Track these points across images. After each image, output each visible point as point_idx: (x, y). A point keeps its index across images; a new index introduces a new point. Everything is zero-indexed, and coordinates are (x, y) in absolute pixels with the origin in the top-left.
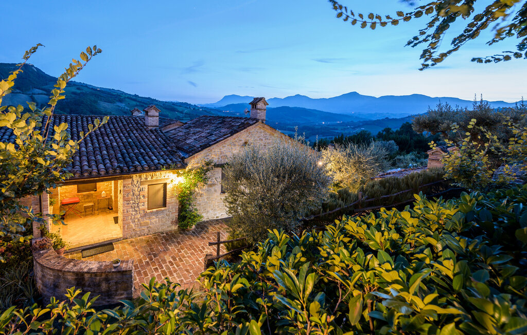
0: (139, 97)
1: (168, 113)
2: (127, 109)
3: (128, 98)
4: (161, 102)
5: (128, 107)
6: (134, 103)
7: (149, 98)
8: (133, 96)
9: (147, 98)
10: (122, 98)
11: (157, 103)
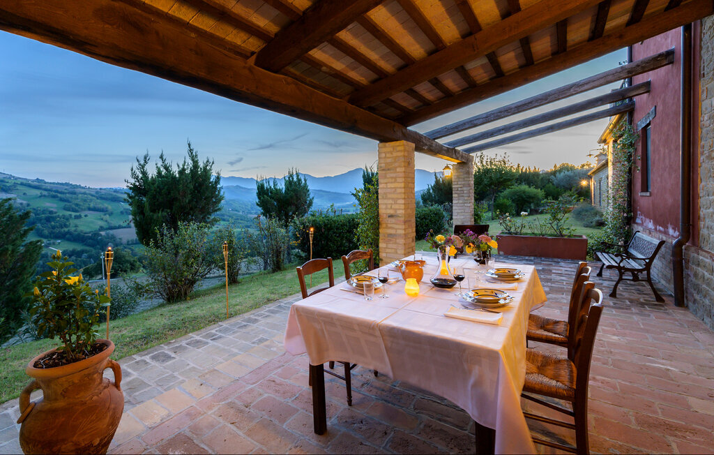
0: (45, 183)
1: (106, 205)
2: (21, 204)
3: (22, 184)
4: (94, 189)
5: (24, 200)
6: (38, 192)
7: (67, 184)
8: (33, 181)
9: (62, 184)
10: (8, 184)
11: (83, 191)
